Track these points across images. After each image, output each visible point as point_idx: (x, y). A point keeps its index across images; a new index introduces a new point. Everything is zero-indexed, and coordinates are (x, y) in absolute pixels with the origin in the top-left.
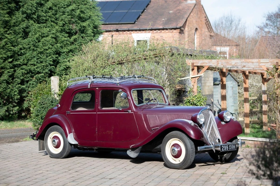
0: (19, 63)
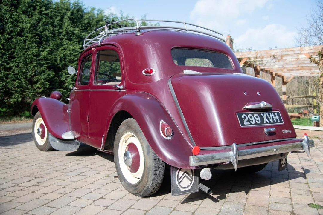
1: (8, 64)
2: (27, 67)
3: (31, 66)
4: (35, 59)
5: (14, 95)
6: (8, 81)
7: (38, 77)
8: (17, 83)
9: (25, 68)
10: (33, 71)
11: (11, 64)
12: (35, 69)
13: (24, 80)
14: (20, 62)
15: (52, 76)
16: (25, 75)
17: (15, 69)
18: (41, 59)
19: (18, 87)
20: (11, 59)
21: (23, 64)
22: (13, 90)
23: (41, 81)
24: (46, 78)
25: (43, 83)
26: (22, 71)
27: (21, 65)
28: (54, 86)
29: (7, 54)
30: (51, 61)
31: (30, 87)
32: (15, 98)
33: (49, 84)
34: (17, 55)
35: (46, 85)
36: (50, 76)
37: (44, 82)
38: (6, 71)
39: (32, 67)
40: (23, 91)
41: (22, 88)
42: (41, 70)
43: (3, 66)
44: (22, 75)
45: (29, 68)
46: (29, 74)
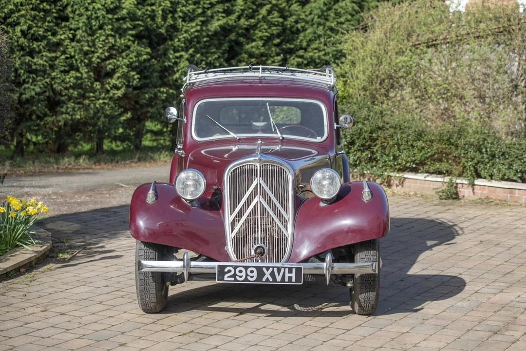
0: (292, 46)
1: (54, 34)
2: (93, 38)
3: (101, 35)
4: (110, 19)
5: (65, 106)
6: (54, 74)
7: (115, 61)
8: (71, 78)
9: (87, 41)
10: (104, 46)
11: (61, 35)
12: (109, 42)
13: (86, 70)
14: (78, 29)
15: (145, 57)
16: (87, 57)
17: (67, 45)
18: (123, 18)
19: (74, 87)
20: (60, 21)
21: (83, 32)
22: (64, 94)
23: (121, 70)
24: (131, 63)
25: (125, 76)
26: (83, 50)
27: (81, 36)
28: (148, 81)
29: (54, 11)
30: (142, 21)
31: (97, 85)
32: (66, 113)
33: (138, 78)
34: (73, 12)
35: (131, 80)
36: (140, 58)
37: (128, 72)
38: (49, 51)
39: (103, 38)
40: (84, 97)
41: (81, 88)
42: (121, 44)
43: (44, 39)
44: (83, 59)
45: (97, 40)
46: (96, 55)
